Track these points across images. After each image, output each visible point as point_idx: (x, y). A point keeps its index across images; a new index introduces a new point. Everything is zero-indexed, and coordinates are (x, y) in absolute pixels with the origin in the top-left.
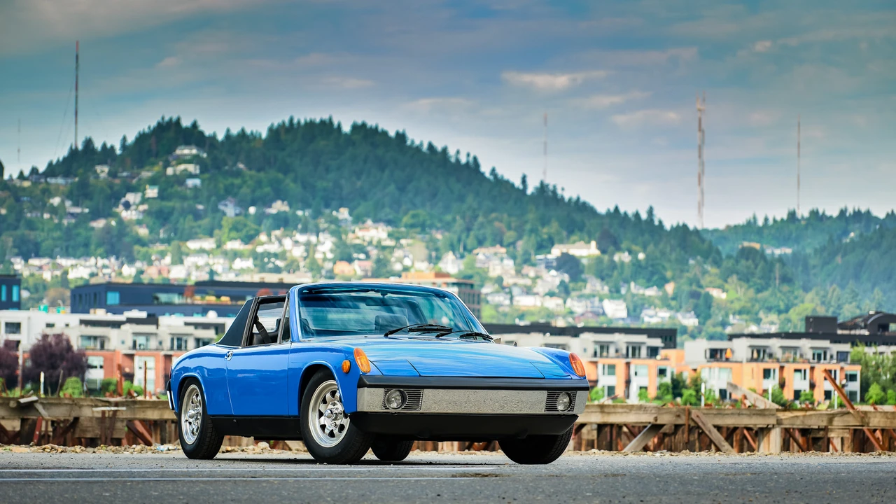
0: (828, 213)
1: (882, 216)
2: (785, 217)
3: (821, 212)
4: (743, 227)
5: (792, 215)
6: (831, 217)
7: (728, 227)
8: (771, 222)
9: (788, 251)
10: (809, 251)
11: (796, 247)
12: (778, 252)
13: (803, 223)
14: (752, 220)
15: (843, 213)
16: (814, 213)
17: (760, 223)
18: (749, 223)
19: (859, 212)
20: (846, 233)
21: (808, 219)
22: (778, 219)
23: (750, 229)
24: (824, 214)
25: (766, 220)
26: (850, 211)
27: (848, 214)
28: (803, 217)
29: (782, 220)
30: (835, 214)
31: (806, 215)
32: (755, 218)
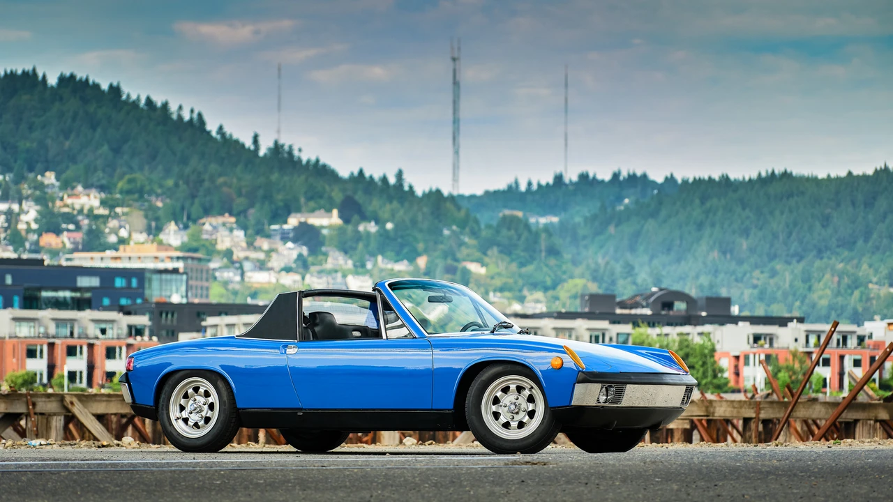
0: (599, 177)
1: (660, 180)
2: (551, 181)
3: (591, 175)
4: (504, 192)
5: (559, 179)
6: (603, 181)
7: (487, 193)
8: (535, 187)
9: (555, 219)
10: (578, 219)
11: (563, 215)
12: (543, 221)
13: (571, 188)
14: (514, 185)
15: (616, 176)
16: (584, 177)
17: (523, 188)
18: (510, 187)
19: (634, 175)
20: (620, 199)
21: (576, 184)
22: (543, 183)
23: (510, 195)
24: (594, 178)
25: (530, 184)
26: (624, 174)
27: (621, 178)
28: (571, 181)
29: (548, 184)
30: (607, 177)
31: (575, 179)
32: (517, 183)
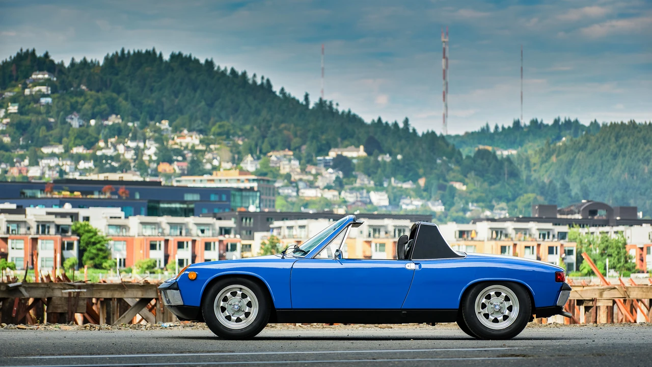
0: (545, 122)
1: (587, 124)
2: (511, 125)
3: (539, 121)
4: (478, 133)
5: (517, 124)
6: (547, 125)
7: (467, 133)
8: (500, 129)
9: (514, 152)
10: (530, 152)
11: (520, 149)
12: (506, 153)
13: (525, 130)
14: (485, 128)
15: (556, 122)
16: (534, 122)
17: (492, 130)
18: (483, 130)
19: (569, 121)
20: (559, 138)
21: (529, 127)
22: (506, 126)
23: (484, 135)
24: (541, 123)
25: (497, 127)
26: (562, 120)
27: (560, 123)
28: (525, 125)
29: (509, 127)
31: (528, 123)
32: (487, 126)
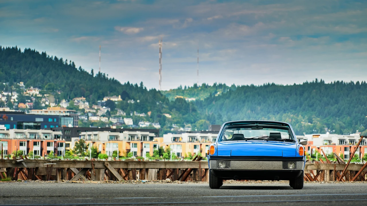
0: (209, 85)
1: (230, 86)
2: (193, 86)
4: (177, 90)
5: (195, 86)
7: (171, 90)
8: (187, 88)
9: (194, 99)
10: (202, 99)
11: (197, 98)
12: (190, 100)
13: (200, 88)
14: (180, 87)
15: (215, 85)
16: (204, 85)
17: (183, 88)
18: (179, 88)
19: (221, 84)
20: (216, 92)
21: (202, 87)
22: (190, 87)
23: (179, 90)
24: (207, 85)
25: (185, 87)
26: (218, 84)
27: (217, 85)
28: (199, 86)
30: (212, 85)
31: (201, 85)
32: (181, 87)
